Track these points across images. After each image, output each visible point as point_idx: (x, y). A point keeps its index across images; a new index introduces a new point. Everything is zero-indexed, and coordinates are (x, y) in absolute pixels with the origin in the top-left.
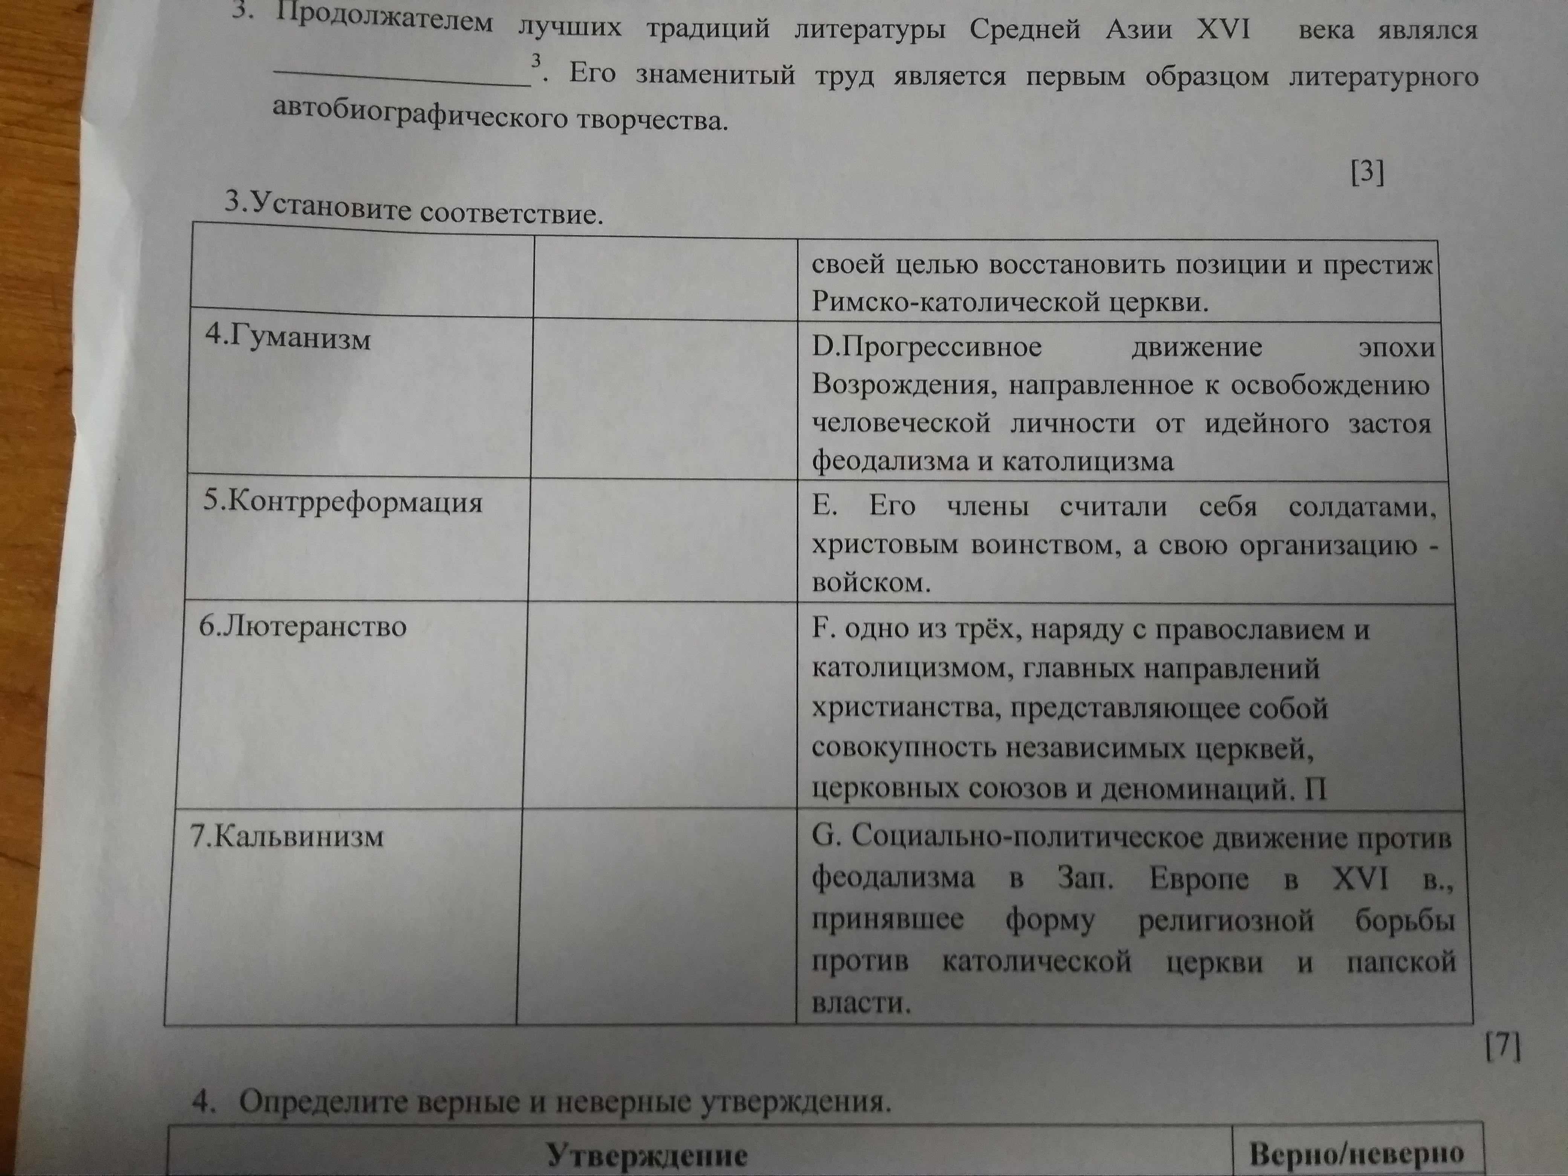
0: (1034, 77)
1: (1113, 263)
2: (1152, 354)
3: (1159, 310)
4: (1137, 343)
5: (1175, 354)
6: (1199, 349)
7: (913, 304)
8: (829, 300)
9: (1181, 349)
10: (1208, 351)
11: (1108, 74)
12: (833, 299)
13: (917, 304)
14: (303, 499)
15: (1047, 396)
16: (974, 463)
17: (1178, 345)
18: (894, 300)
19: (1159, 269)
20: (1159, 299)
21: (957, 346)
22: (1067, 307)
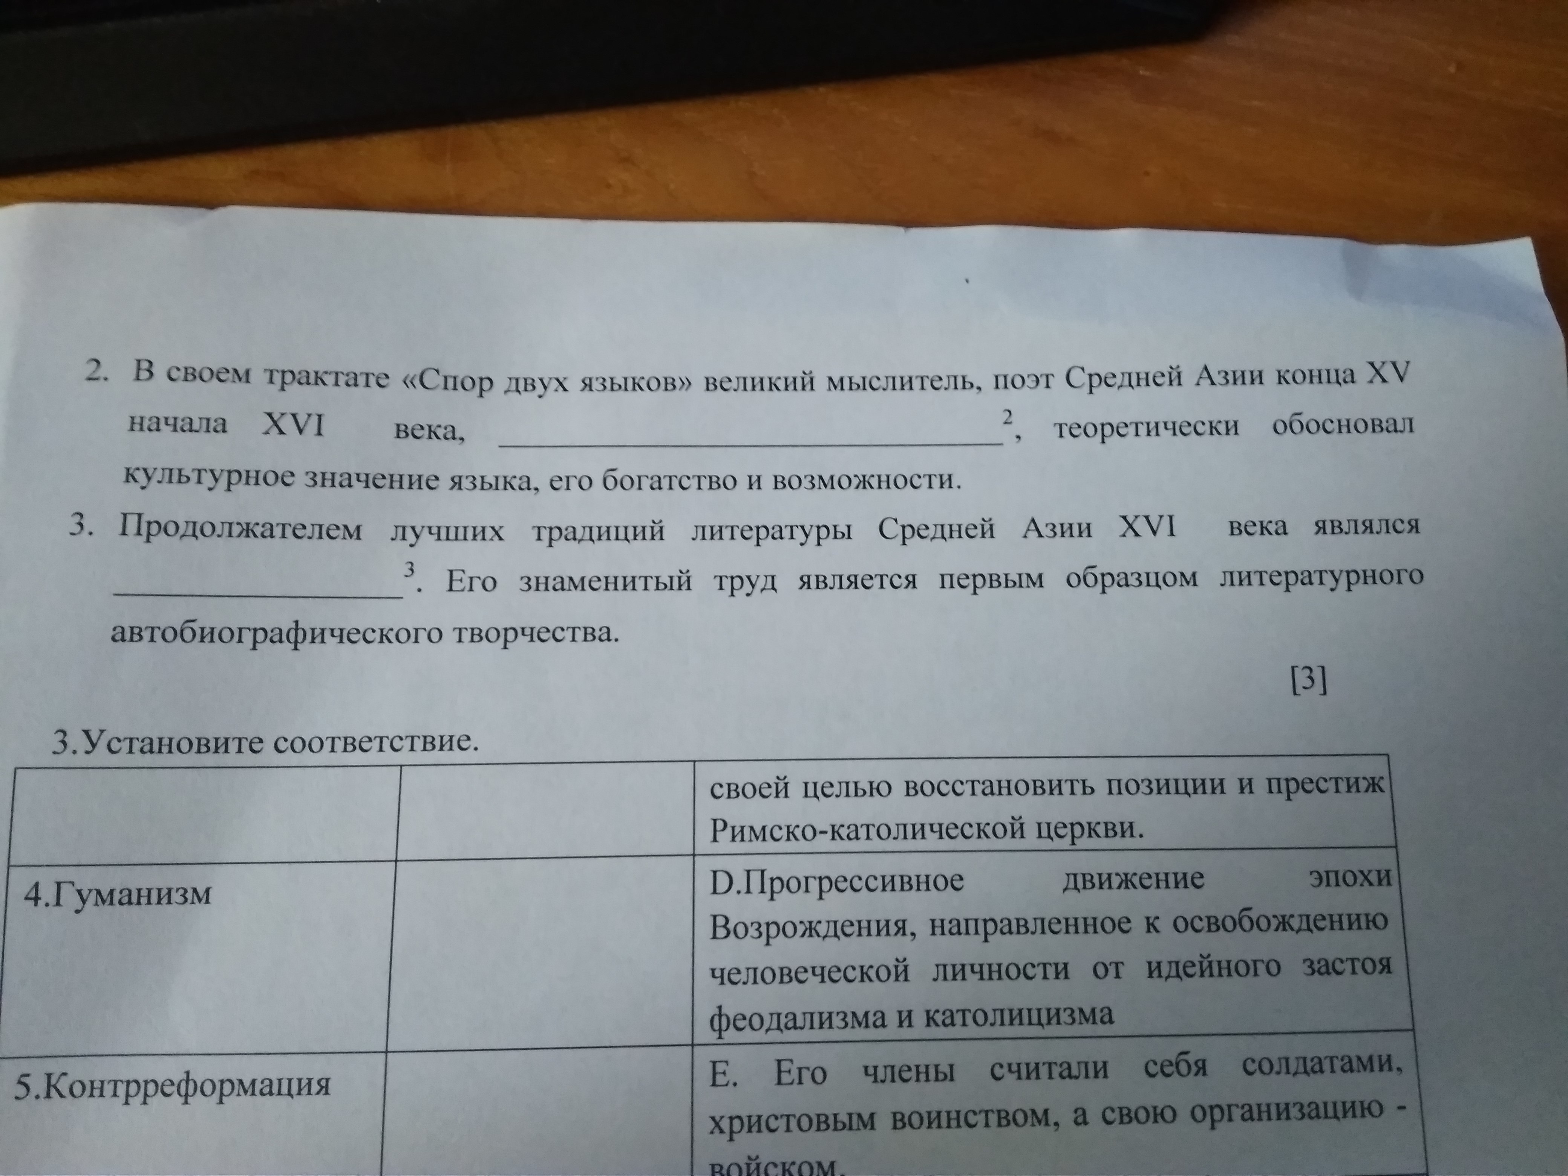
0: (947, 580)
1: (1039, 784)
2: (1085, 888)
3: (1090, 836)
4: (1068, 875)
5: (1110, 887)
6: (1136, 880)
7: (821, 832)
8: (729, 830)
9: (1116, 881)
10: (1146, 882)
11: (1026, 576)
12: (733, 828)
13: (826, 832)
14: (128, 1083)
15: (972, 938)
16: (892, 1019)
17: (1113, 877)
18: (801, 829)
19: (1088, 790)
20: (1089, 824)
21: (871, 880)
22: (990, 833)
